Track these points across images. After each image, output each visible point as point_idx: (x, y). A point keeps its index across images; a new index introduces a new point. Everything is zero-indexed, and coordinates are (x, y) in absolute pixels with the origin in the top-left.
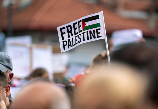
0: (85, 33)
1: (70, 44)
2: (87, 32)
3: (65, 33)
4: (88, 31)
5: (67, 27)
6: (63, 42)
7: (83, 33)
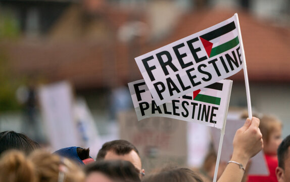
0: (216, 60)
1: (172, 87)
2: (221, 58)
3: (154, 68)
4: (223, 55)
5: (159, 56)
6: (156, 85)
7: (213, 62)
